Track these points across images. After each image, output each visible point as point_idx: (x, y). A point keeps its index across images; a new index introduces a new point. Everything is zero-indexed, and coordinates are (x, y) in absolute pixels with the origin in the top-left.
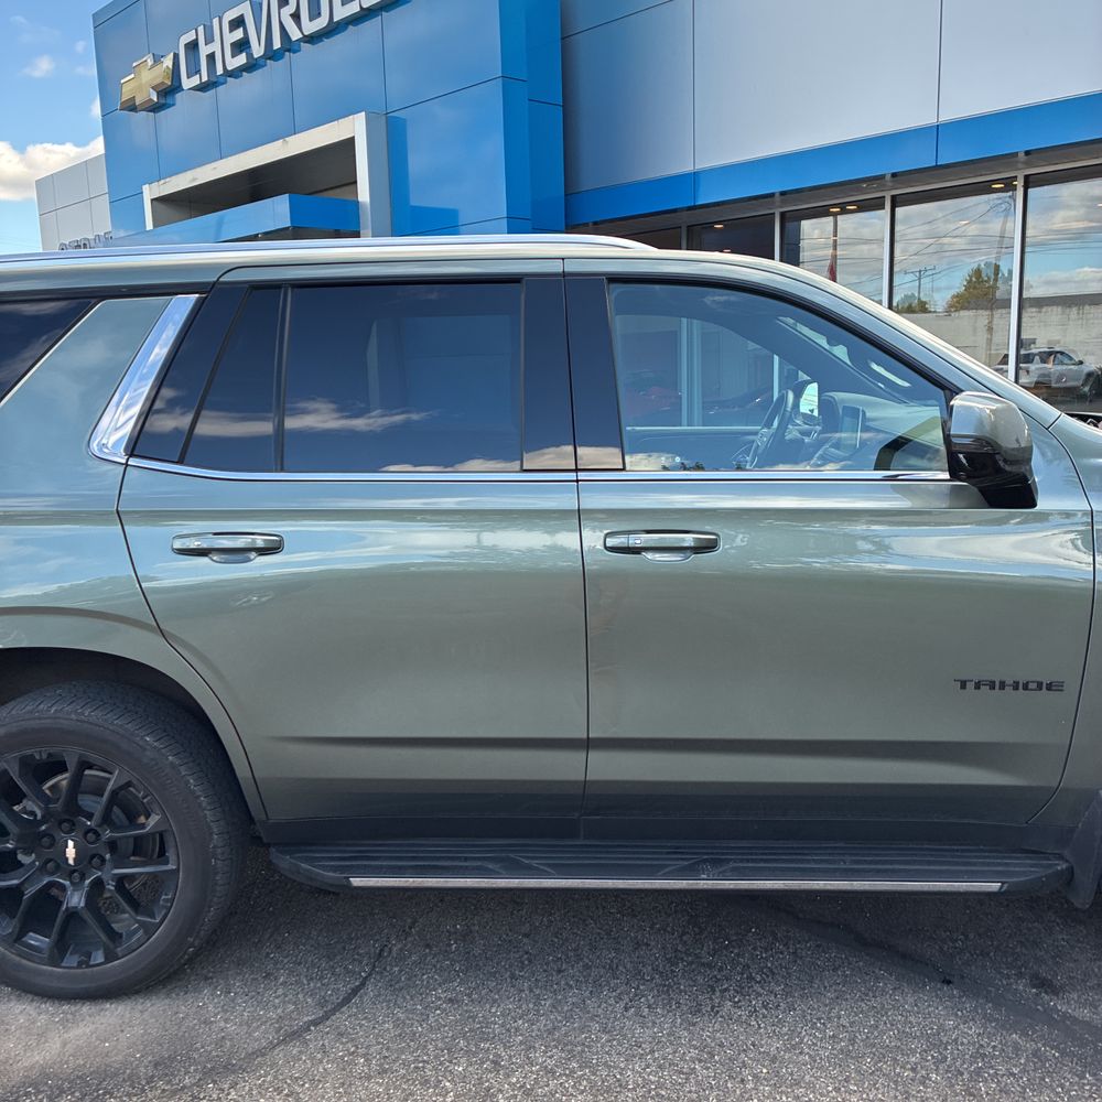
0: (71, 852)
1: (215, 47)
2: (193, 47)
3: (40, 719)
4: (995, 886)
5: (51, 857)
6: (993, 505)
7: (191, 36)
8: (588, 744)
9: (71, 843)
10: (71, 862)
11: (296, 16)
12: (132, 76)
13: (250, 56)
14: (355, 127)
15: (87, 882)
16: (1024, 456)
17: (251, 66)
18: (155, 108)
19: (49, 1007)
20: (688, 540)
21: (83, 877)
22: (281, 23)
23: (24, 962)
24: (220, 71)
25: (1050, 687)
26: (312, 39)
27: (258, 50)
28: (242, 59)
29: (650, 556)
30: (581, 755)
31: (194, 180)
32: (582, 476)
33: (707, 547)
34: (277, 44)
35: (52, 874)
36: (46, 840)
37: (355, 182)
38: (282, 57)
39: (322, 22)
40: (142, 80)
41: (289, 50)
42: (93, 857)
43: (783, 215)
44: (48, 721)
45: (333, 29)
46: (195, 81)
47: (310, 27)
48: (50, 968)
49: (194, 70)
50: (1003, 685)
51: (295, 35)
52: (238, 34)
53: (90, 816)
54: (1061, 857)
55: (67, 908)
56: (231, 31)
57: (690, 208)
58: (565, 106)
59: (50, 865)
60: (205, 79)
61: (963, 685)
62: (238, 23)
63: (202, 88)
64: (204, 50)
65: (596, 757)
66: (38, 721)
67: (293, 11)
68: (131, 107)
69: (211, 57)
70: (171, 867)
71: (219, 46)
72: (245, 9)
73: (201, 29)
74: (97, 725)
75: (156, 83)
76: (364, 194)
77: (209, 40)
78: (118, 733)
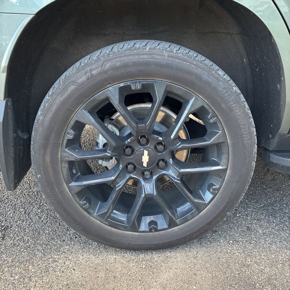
0: (145, 159)
3: (138, 54)
5: (131, 161)
9: (146, 152)
10: (145, 165)
15: (155, 177)
19: (128, 255)
21: (152, 174)
23: (113, 229)
35: (130, 173)
36: (128, 151)
44: (145, 56)
48: (131, 233)
55: (145, 195)
59: (130, 167)
66: (137, 57)
74: (184, 60)
78: (199, 67)
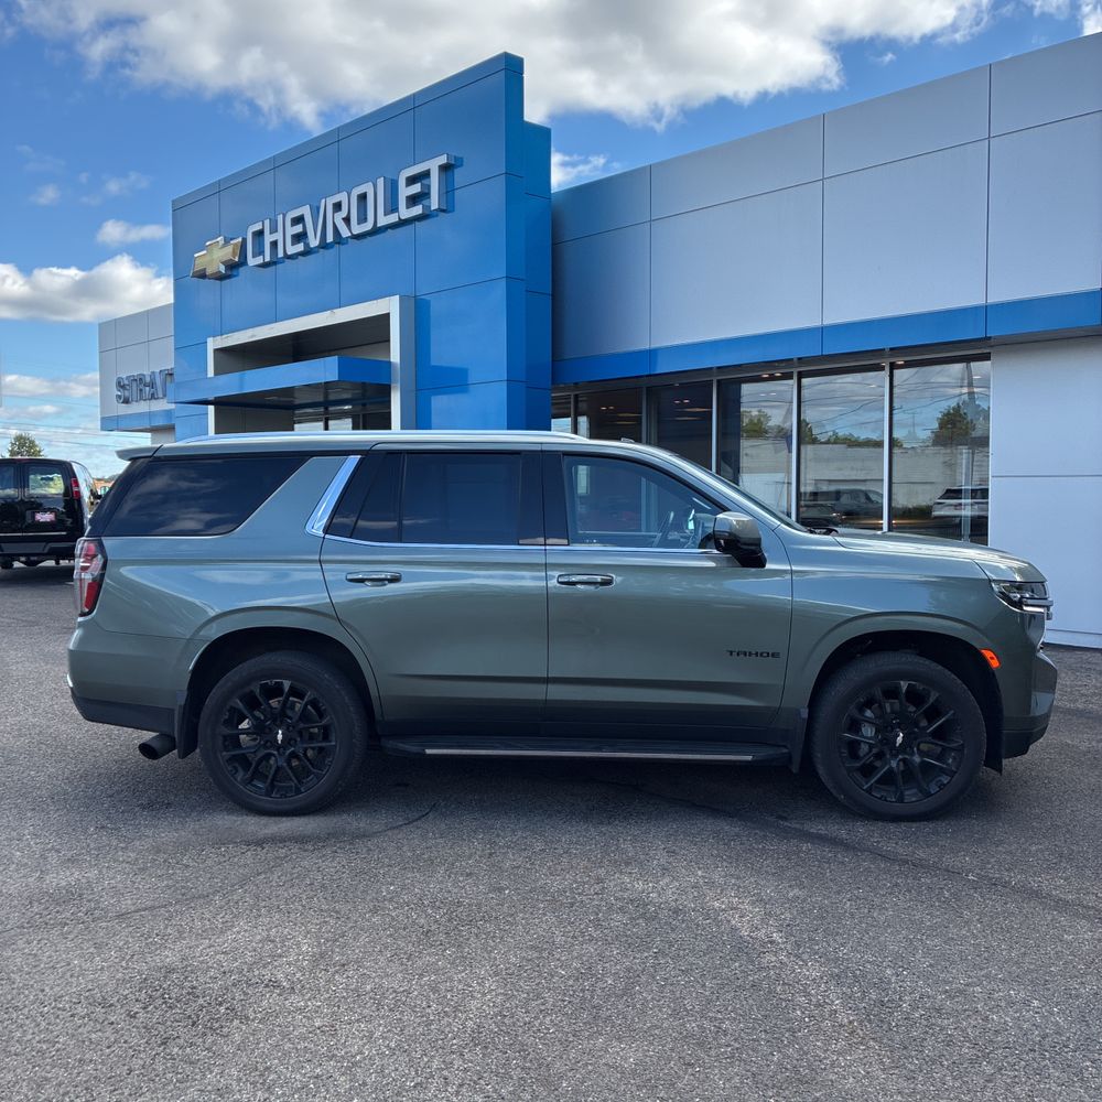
0: (280, 737)
1: (278, 236)
2: (260, 234)
4: (750, 758)
5: (269, 739)
6: (744, 566)
7: (257, 227)
8: (547, 680)
9: (280, 732)
10: (280, 742)
11: (347, 220)
12: (205, 252)
13: (307, 245)
14: (391, 306)
15: (288, 752)
16: (757, 542)
17: (307, 252)
18: (220, 278)
20: (599, 579)
21: (286, 750)
22: (334, 223)
23: (252, 794)
24: (281, 254)
25: (773, 655)
26: (357, 237)
27: (314, 242)
28: (300, 247)
29: (579, 586)
30: (544, 686)
31: (252, 336)
32: (548, 547)
33: (608, 583)
34: (330, 238)
35: (269, 748)
36: (267, 731)
37: (389, 341)
38: (332, 247)
39: (368, 226)
40: (215, 256)
41: (339, 243)
42: (290, 740)
43: (718, 381)
45: (376, 231)
46: (259, 260)
47: (357, 229)
48: (265, 798)
49: (259, 252)
50: (750, 654)
51: (345, 233)
52: (299, 229)
53: (290, 718)
54: (785, 747)
55: (277, 766)
56: (292, 225)
57: (647, 376)
58: (554, 296)
59: (269, 744)
60: (268, 259)
61: (731, 653)
62: (299, 220)
63: (265, 265)
64: (268, 238)
65: (552, 687)
67: (344, 215)
68: (202, 275)
69: (274, 244)
70: (333, 743)
71: (282, 236)
72: (306, 211)
73: (267, 222)
75: (225, 259)
76: (395, 356)
77: (274, 230)
